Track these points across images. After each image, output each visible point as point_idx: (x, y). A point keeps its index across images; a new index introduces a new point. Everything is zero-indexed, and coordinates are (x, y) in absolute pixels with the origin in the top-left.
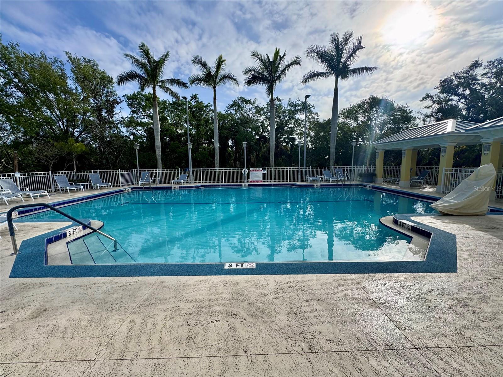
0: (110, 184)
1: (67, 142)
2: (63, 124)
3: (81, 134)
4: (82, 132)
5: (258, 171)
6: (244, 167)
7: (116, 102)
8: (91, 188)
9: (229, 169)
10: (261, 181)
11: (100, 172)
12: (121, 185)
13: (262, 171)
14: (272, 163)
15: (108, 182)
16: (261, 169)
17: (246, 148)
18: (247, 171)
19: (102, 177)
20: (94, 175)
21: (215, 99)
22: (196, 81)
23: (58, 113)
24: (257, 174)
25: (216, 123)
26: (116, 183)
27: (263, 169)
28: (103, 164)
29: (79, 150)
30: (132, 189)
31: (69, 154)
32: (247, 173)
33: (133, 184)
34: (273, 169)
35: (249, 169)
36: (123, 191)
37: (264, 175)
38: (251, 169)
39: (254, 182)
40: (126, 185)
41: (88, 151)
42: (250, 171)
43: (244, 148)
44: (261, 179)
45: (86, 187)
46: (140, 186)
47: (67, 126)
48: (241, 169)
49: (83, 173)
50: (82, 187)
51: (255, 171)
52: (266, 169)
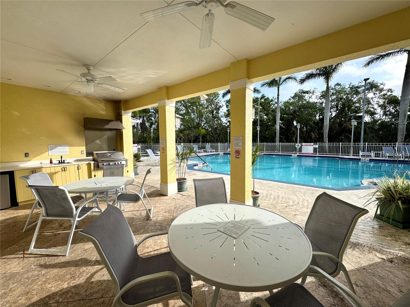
0: (214, 150)
1: (199, 130)
2: (198, 120)
3: (204, 124)
4: (205, 123)
5: (309, 145)
6: (297, 142)
7: (220, 107)
8: (206, 152)
9: (285, 143)
10: (312, 154)
11: (211, 144)
12: (219, 151)
13: (313, 145)
14: (326, 139)
15: (213, 149)
16: (312, 144)
17: (300, 129)
18: (300, 145)
19: (211, 147)
20: (208, 145)
21: (278, 95)
22: (265, 84)
23: (196, 115)
24: (308, 148)
25: (279, 112)
26: (217, 150)
27: (314, 144)
28: (212, 140)
29: (203, 133)
30: (224, 153)
31: (199, 135)
32: (299, 147)
33: (225, 151)
34: (327, 144)
35: (302, 144)
36: (219, 154)
37: (315, 150)
38: (303, 144)
39: (306, 154)
40: (222, 152)
41: (206, 133)
42: (303, 145)
43: (298, 128)
44: (312, 152)
45: (204, 151)
46: (228, 152)
47: (199, 121)
48: (295, 144)
49: (204, 144)
50: (203, 151)
51: (307, 145)
52: (317, 144)
